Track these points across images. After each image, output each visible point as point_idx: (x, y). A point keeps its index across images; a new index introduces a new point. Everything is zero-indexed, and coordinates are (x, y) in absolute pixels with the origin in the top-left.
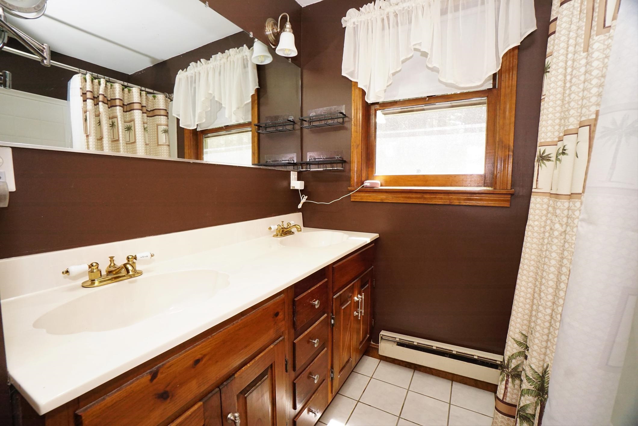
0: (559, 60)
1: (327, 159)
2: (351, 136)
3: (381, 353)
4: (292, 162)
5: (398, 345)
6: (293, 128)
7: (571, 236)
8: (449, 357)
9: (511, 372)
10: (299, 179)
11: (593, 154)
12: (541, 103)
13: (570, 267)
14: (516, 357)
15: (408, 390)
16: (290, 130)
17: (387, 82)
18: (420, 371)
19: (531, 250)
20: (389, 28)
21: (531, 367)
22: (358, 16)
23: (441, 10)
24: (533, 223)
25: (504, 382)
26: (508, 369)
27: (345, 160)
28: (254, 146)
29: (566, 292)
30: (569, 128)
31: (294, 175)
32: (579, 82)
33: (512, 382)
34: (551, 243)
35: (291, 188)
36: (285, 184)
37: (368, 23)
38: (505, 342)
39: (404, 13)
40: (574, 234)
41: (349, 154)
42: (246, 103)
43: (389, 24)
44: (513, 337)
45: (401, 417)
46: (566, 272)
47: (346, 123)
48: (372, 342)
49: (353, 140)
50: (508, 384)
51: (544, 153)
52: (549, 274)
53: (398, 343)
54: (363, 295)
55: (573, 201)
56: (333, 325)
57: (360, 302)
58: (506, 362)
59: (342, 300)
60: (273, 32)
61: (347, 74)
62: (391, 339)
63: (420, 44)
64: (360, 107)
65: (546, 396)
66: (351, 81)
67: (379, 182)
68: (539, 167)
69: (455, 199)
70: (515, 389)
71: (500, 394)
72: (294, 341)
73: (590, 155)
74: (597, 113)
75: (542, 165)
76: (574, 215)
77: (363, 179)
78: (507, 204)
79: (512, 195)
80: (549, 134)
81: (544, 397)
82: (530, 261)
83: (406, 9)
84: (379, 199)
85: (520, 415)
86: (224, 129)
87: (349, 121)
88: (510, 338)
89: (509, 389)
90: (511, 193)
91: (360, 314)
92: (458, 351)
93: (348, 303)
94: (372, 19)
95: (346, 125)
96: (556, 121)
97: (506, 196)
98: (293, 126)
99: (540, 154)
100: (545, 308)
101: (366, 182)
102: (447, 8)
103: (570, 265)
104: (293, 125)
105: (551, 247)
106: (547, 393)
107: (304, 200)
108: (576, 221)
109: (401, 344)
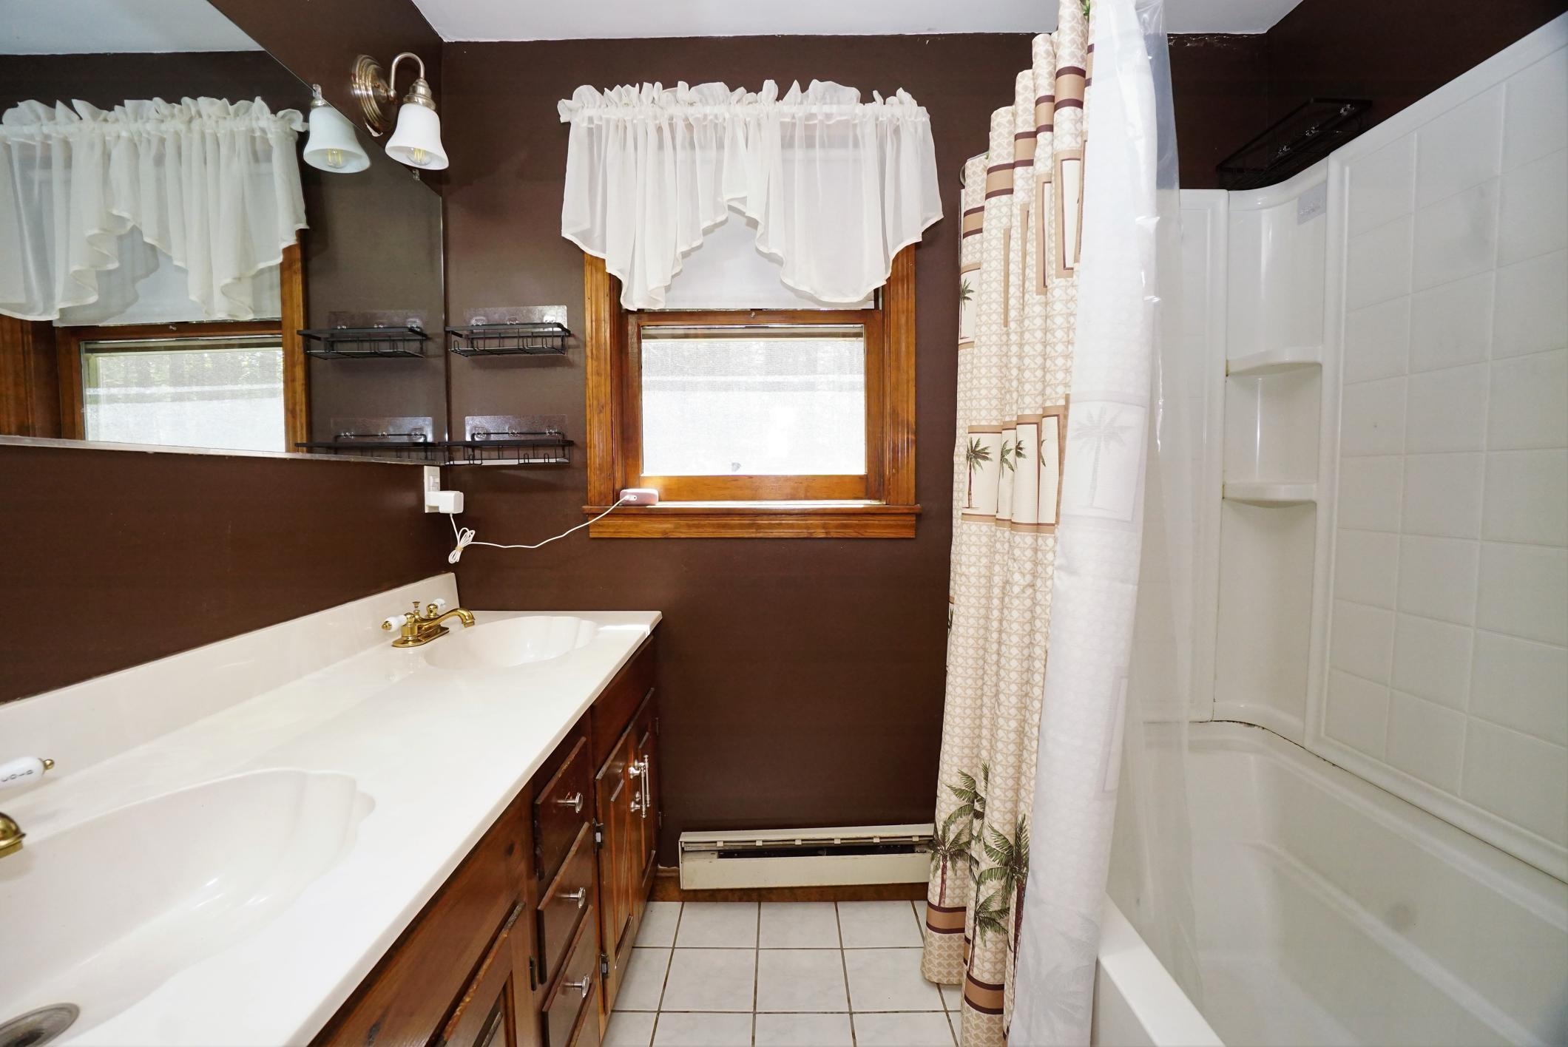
0: (991, 288)
1: (523, 438)
2: (585, 385)
3: (686, 885)
4: (421, 440)
5: (720, 857)
6: (422, 348)
7: (1044, 593)
8: (827, 855)
9: (949, 849)
10: (444, 486)
11: (1066, 462)
12: (958, 350)
13: (1045, 646)
14: (955, 818)
15: (758, 949)
16: (413, 356)
17: (673, 269)
18: (770, 900)
19: (967, 618)
20: (674, 148)
21: (992, 828)
22: (600, 106)
23: (783, 138)
24: (967, 571)
25: (940, 872)
26: (945, 846)
27: (568, 439)
28: (294, 392)
29: (1043, 687)
30: (1025, 413)
31: (431, 476)
32: (1034, 340)
33: (953, 867)
34: (1010, 606)
35: (426, 511)
36: (408, 499)
37: (626, 127)
38: (935, 796)
39: (706, 126)
40: (1047, 590)
41: (582, 424)
42: (262, 265)
43: (673, 138)
44: (949, 783)
45: (757, 1011)
46: (1040, 654)
47: (571, 350)
48: (660, 867)
49: (589, 393)
50: (946, 873)
51: (977, 444)
52: (1010, 659)
53: (719, 851)
54: (646, 760)
55: (1043, 536)
56: (600, 845)
57: (643, 776)
58: (940, 833)
59: (611, 781)
60: (377, 94)
61: (573, 234)
62: (703, 847)
63: (743, 200)
64: (605, 313)
65: (1025, 868)
66: (583, 252)
67: (655, 492)
68: (970, 469)
69: (817, 526)
70: (957, 878)
71: (934, 896)
72: (539, 908)
73: (1063, 464)
74: (1067, 398)
75: (976, 466)
76: (1046, 559)
77: (618, 487)
78: (911, 534)
79: (919, 516)
80: (984, 413)
81: (1021, 873)
82: (968, 638)
83: (711, 120)
84: (660, 530)
85: (979, 919)
86: (173, 331)
87: (578, 347)
88: (944, 785)
89: (948, 882)
90: (917, 511)
91: (644, 806)
92: (845, 837)
93: (621, 785)
94: (635, 121)
95: (570, 355)
96: (992, 392)
97: (908, 518)
98: (421, 344)
99: (972, 447)
100: (1007, 720)
101: (626, 494)
102: (792, 137)
103: (1045, 642)
104: (421, 342)
105: (1010, 613)
106: (1026, 865)
107: (466, 539)
108: (1050, 570)
109: (728, 853)
